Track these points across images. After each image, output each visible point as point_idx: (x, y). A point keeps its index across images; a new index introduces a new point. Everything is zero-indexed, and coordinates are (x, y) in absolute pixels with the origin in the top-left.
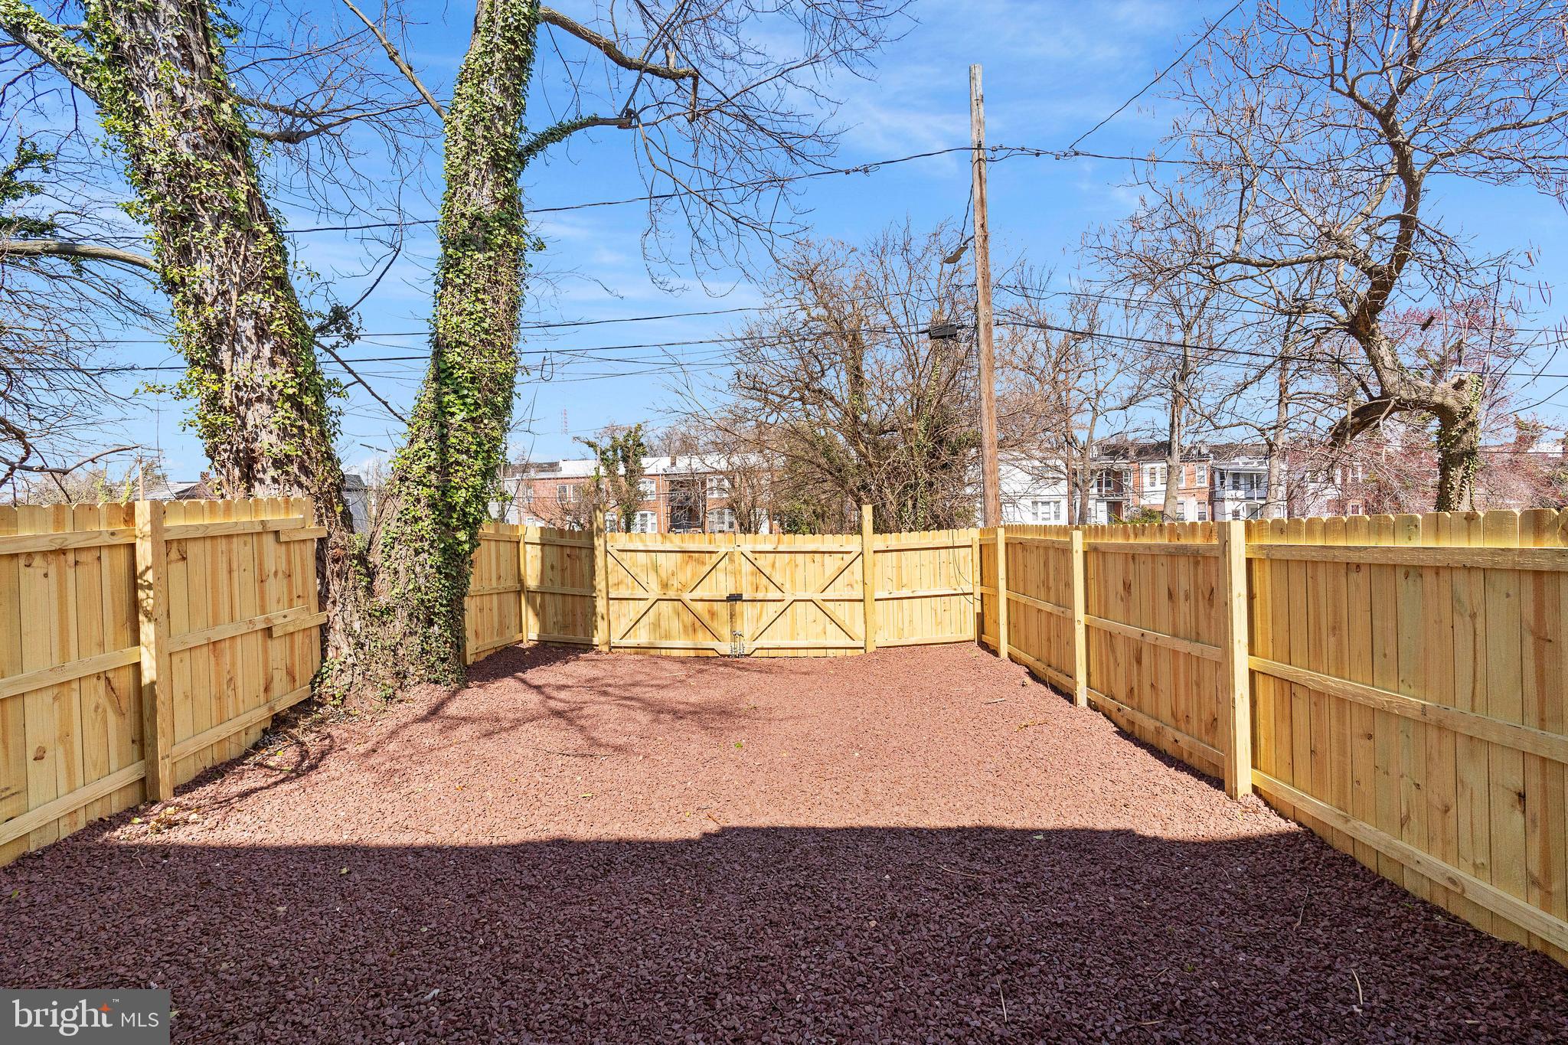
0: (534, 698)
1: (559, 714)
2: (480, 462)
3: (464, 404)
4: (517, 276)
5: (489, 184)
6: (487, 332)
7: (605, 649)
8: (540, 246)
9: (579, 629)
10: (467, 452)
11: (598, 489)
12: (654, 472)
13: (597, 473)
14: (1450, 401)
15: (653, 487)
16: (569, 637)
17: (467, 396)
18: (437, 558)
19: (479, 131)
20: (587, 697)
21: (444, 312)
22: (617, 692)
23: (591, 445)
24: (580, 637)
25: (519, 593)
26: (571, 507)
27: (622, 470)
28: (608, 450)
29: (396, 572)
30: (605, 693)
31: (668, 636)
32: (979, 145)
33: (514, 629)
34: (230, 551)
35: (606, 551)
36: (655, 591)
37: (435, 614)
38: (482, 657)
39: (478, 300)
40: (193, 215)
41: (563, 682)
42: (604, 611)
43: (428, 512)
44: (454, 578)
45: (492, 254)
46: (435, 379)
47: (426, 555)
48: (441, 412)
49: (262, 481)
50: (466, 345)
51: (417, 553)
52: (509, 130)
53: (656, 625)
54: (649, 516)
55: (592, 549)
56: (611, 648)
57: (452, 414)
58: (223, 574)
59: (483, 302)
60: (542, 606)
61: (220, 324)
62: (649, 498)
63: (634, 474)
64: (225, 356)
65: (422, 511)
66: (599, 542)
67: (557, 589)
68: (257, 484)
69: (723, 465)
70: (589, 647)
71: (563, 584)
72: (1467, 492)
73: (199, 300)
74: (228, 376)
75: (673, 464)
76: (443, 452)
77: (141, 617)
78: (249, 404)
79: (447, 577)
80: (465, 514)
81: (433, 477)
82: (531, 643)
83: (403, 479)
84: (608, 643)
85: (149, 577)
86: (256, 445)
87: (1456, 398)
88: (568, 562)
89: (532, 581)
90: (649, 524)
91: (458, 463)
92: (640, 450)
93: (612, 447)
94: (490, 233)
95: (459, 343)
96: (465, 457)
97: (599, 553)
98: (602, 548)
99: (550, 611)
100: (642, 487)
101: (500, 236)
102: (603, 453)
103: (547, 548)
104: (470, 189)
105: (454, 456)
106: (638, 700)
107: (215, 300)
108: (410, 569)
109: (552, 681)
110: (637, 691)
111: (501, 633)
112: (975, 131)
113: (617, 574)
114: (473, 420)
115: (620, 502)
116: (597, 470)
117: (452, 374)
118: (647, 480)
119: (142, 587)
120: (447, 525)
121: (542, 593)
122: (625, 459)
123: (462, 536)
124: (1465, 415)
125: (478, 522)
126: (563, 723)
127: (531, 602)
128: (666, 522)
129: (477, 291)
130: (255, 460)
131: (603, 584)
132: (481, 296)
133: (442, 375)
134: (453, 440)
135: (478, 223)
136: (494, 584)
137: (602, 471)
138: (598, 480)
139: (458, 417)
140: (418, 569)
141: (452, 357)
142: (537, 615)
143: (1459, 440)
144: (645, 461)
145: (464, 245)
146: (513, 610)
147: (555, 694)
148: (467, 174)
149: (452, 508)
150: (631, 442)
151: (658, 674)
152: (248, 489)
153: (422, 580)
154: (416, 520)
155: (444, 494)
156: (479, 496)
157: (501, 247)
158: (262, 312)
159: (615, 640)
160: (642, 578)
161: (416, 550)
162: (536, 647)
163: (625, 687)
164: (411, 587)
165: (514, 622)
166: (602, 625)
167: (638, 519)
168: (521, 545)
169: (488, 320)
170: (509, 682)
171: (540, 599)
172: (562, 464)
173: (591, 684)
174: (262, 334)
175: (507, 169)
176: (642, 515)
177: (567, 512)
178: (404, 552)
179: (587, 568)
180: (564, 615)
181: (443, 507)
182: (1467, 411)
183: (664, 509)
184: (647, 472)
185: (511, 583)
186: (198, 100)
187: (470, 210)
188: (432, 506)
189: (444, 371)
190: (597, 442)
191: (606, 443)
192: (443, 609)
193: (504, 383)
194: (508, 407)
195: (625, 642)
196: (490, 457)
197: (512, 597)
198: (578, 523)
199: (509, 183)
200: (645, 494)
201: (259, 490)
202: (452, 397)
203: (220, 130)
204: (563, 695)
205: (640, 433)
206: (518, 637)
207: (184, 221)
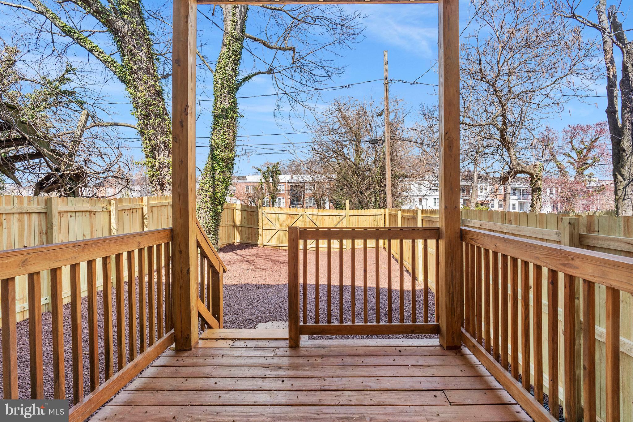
0: (239, 257)
1: (247, 261)
2: (224, 185)
3: (220, 167)
4: (235, 127)
5: (227, 98)
6: (226, 144)
7: (262, 246)
8: (242, 116)
9: (253, 239)
10: (221, 181)
11: (262, 188)
12: (284, 181)
13: (261, 181)
14: (532, 171)
15: (284, 187)
16: (250, 242)
17: (221, 164)
18: (212, 214)
19: (225, 82)
20: (255, 258)
21: (214, 138)
22: (264, 257)
23: (259, 170)
24: (253, 242)
25: (234, 226)
26: (251, 195)
27: (271, 180)
28: (266, 172)
29: (200, 218)
30: (261, 257)
31: (282, 243)
32: (386, 79)
33: (232, 238)
34: (161, 210)
35: (262, 213)
36: (278, 227)
37: (211, 230)
38: (223, 246)
39: (224, 134)
40: (149, 115)
41: (248, 254)
42: (261, 233)
43: (209, 199)
44: (216, 220)
45: (228, 120)
46: (211, 159)
47: (209, 213)
48: (213, 169)
49: (166, 190)
50: (221, 149)
51: (206, 212)
52: (234, 81)
53: (279, 238)
54: (282, 199)
55: (258, 212)
56: (264, 246)
57: (217, 170)
58: (160, 216)
59: (225, 135)
60: (241, 231)
61: (155, 145)
62: (282, 192)
63: (276, 182)
64: (157, 155)
65: (208, 199)
66: (260, 210)
67: (246, 225)
68: (164, 191)
69: (310, 179)
70: (256, 245)
71: (248, 224)
72: (538, 201)
73: (150, 139)
74: (157, 160)
75: (292, 178)
76: (214, 181)
77: (145, 227)
78: (162, 168)
79: (214, 219)
80: (220, 201)
81: (211, 189)
82: (238, 244)
83: (202, 189)
84: (263, 244)
85: (147, 216)
86: (164, 180)
87: (534, 170)
88: (250, 217)
89: (238, 223)
90: (282, 202)
91: (218, 185)
92: (278, 172)
93: (267, 171)
94: (228, 113)
95: (219, 148)
96: (220, 183)
97: (260, 214)
98: (261, 212)
99: (244, 233)
100: (279, 188)
101: (231, 114)
102: (264, 173)
103: (243, 211)
104: (222, 99)
105: (217, 183)
106: (270, 259)
107: (154, 139)
108: (204, 217)
109: (245, 254)
110: (271, 257)
111: (228, 239)
112: (385, 74)
113: (266, 221)
114: (222, 172)
115: (270, 193)
116: (261, 180)
117: (216, 157)
118: (281, 185)
119: (145, 219)
120: (215, 204)
121: (241, 227)
122: (272, 176)
123: (219, 207)
124: (537, 176)
125: (223, 203)
126: (248, 263)
127: (238, 230)
128: (288, 203)
129: (224, 132)
130: (164, 184)
131: (261, 224)
132: (225, 133)
133: (213, 157)
134: (217, 178)
135: (224, 110)
136: (226, 223)
137: (263, 180)
138: (261, 184)
139: (218, 171)
140: (206, 217)
141: (216, 152)
142: (240, 234)
143: (535, 184)
144: (280, 177)
145: (220, 117)
146: (232, 232)
147: (246, 257)
148: (221, 95)
149: (216, 199)
150: (275, 169)
151: (278, 253)
152: (162, 192)
153: (207, 220)
154: (206, 202)
155: (214, 194)
156: (224, 195)
157: (231, 118)
158: (166, 142)
159: (265, 243)
160: (274, 222)
161: (206, 211)
162: (239, 245)
163: (267, 256)
164: (205, 222)
165: (232, 236)
166: (260, 238)
167: (277, 200)
168: (235, 210)
169: (227, 141)
170: (231, 253)
171: (241, 228)
172: (247, 177)
173: (257, 255)
174: (166, 148)
175: (233, 93)
176: (279, 199)
177: (249, 197)
178: (202, 212)
179: (256, 219)
180: (248, 234)
181: (214, 198)
182: (537, 175)
183: (288, 197)
184: (281, 181)
185: (231, 223)
186: (151, 82)
187: (222, 106)
188: (211, 198)
189: (214, 157)
190: (262, 169)
191: (265, 169)
192: (213, 229)
193: (231, 160)
194: (232, 167)
195: (268, 244)
196: (227, 183)
197: (232, 227)
198: (254, 202)
199: (233, 98)
200: (280, 191)
201: (165, 192)
202: (216, 165)
203: (156, 91)
204: (248, 257)
205: (278, 166)
206: (233, 241)
207: (147, 117)
